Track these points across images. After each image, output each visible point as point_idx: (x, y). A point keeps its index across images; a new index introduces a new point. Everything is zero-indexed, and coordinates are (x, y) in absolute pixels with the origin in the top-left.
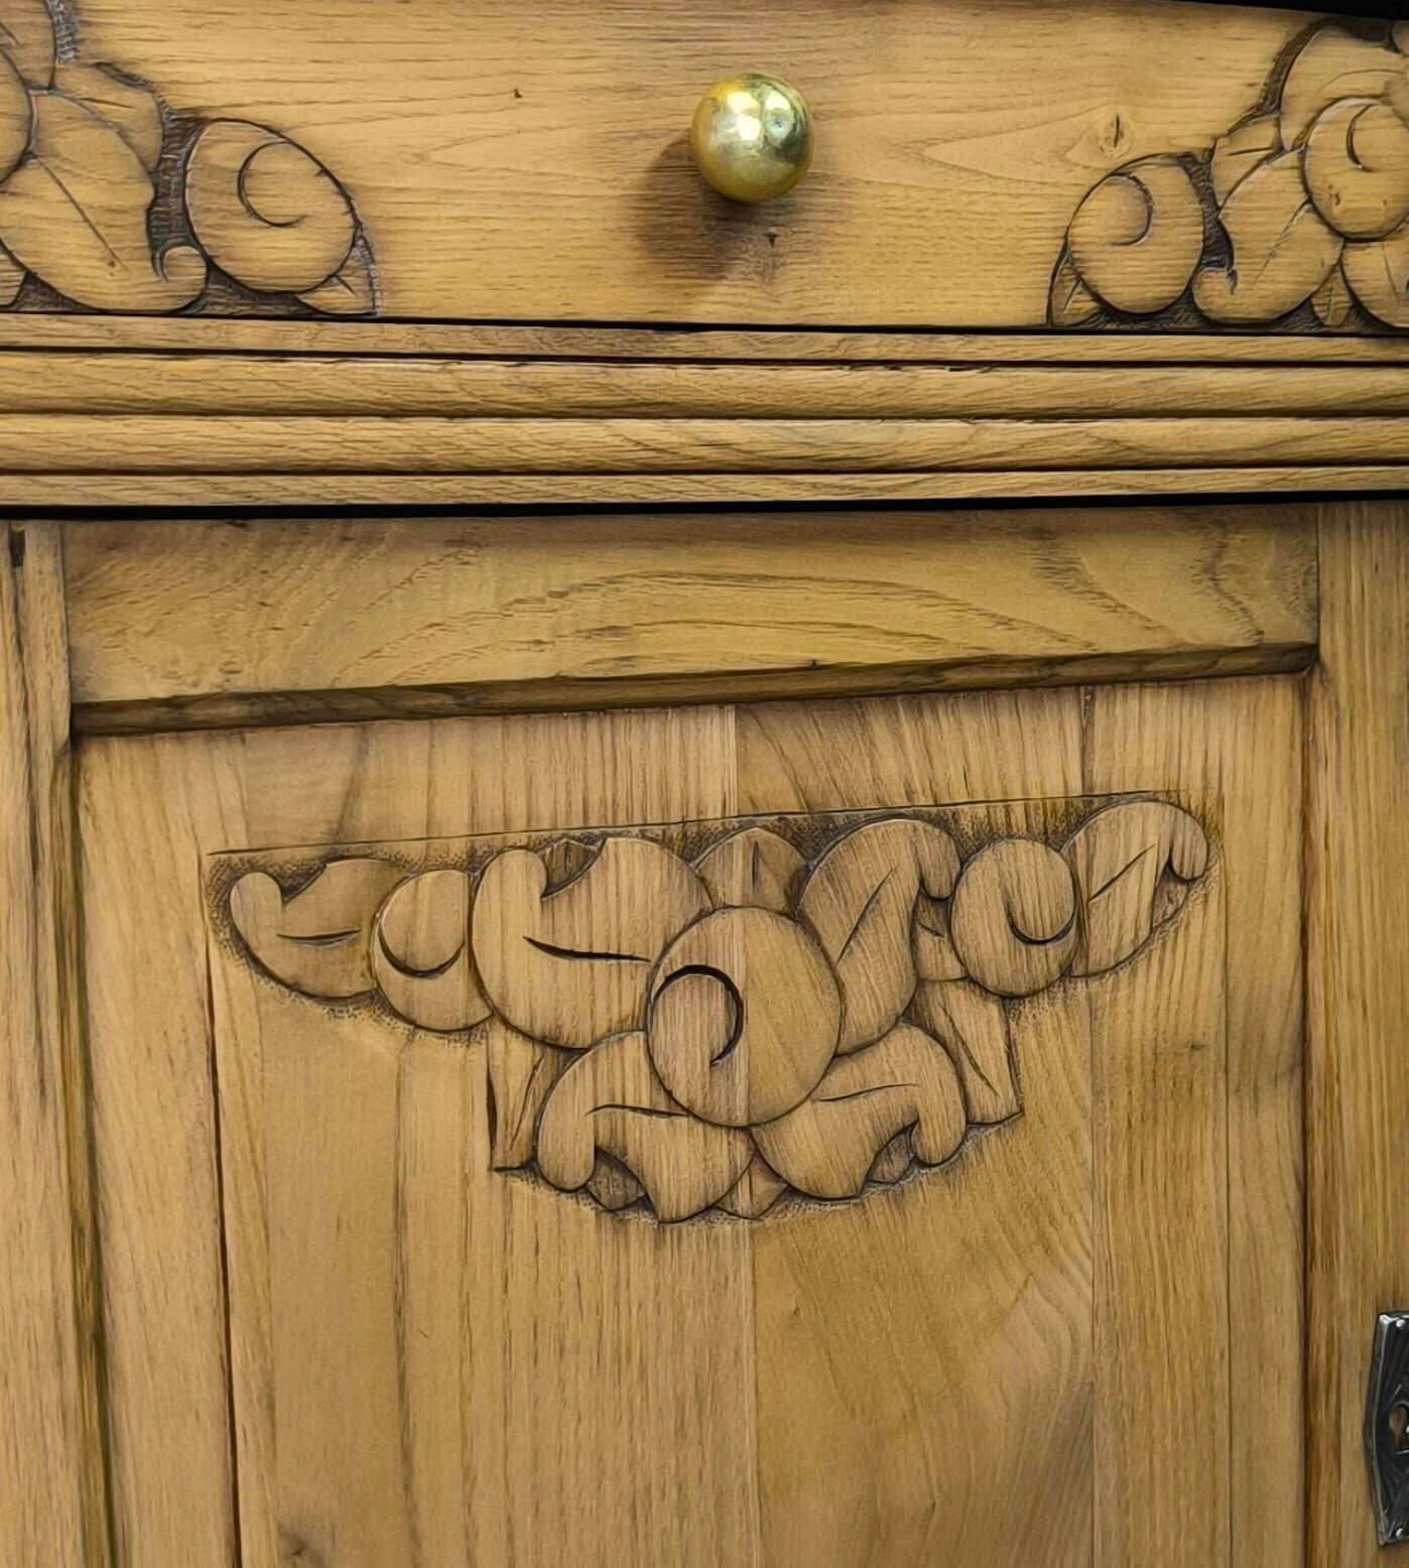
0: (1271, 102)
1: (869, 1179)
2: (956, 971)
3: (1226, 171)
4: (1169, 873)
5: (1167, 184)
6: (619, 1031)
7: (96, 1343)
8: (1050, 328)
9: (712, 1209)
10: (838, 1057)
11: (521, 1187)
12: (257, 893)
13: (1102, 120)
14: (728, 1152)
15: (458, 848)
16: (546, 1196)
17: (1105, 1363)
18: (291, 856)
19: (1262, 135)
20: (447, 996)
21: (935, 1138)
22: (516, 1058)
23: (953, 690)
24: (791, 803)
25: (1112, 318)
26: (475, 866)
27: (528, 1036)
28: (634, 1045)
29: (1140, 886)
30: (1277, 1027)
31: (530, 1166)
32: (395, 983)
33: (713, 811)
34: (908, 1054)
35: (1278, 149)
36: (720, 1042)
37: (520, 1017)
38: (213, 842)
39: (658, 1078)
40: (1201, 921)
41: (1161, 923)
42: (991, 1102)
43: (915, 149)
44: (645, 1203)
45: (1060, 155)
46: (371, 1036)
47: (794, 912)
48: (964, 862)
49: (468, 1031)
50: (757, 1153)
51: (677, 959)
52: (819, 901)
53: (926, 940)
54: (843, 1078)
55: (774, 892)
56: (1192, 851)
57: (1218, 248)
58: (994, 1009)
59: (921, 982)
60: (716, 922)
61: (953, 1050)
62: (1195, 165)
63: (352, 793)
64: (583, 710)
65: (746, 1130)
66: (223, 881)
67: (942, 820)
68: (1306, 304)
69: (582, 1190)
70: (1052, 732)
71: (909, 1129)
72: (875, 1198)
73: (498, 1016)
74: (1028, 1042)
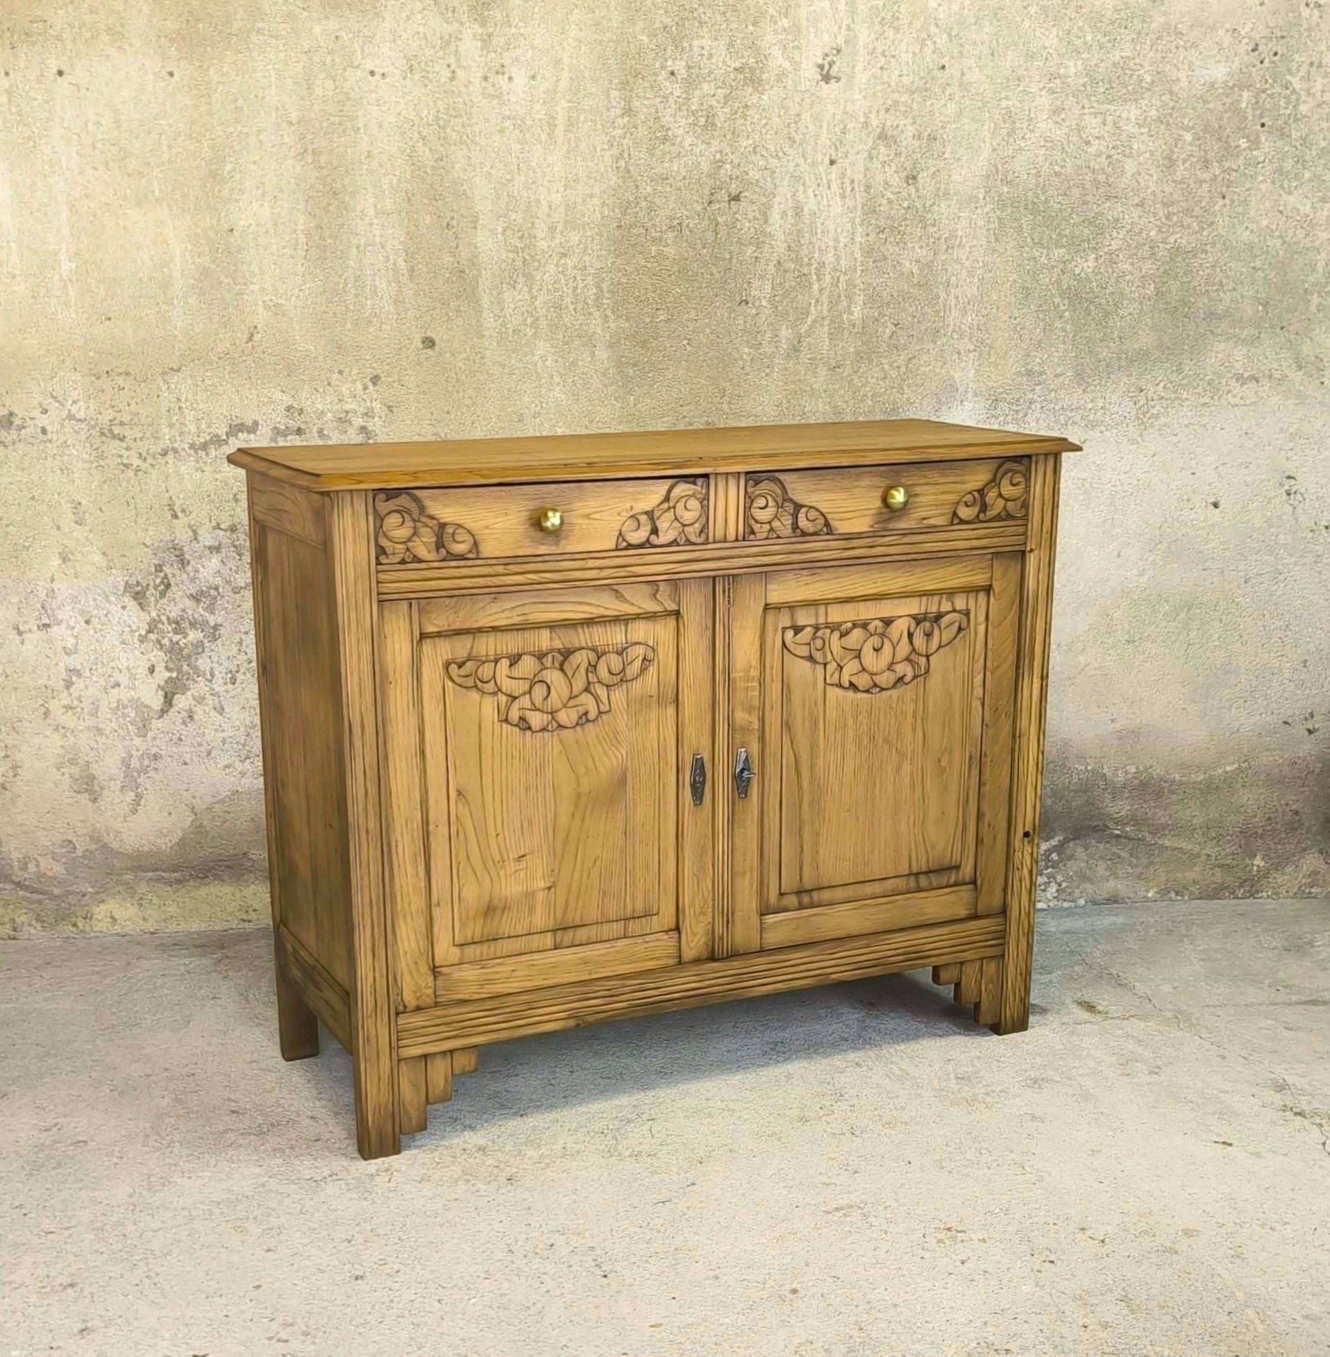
0: (667, 498)
1: (577, 724)
2: (596, 680)
3: (656, 514)
4: (645, 659)
5: (643, 518)
6: (524, 694)
7: (423, 753)
8: (617, 549)
9: (544, 729)
10: (570, 698)
11: (504, 725)
12: (453, 668)
13: (628, 506)
14: (547, 718)
15: (492, 658)
16: (509, 727)
17: (629, 764)
18: (459, 660)
19: (665, 505)
20: (490, 687)
21: (592, 716)
22: (503, 699)
23: (596, 623)
24: (561, 646)
25: (630, 546)
26: (496, 661)
27: (506, 695)
28: (528, 696)
29: (637, 664)
30: (671, 694)
31: (506, 721)
32: (479, 684)
33: (544, 649)
34: (587, 699)
35: (669, 508)
36: (545, 695)
37: (504, 690)
38: (445, 657)
39: (533, 703)
40: (652, 670)
41: (643, 670)
42: (604, 708)
43: (588, 516)
44: (530, 728)
45: (619, 514)
46: (475, 695)
47: (562, 670)
48: (599, 658)
49: (495, 694)
50: (553, 718)
51: (536, 679)
52: (566, 667)
53: (590, 674)
54: (572, 703)
55: (557, 665)
56: (650, 655)
57: (655, 531)
58: (605, 689)
59: (589, 683)
60: (544, 672)
61: (597, 699)
62: (650, 514)
63: (472, 648)
64: (518, 630)
65: (551, 713)
66: (447, 665)
67: (594, 649)
68: (675, 540)
69: (516, 725)
70: (618, 629)
71: (586, 713)
72: (578, 728)
73: (500, 690)
74: (613, 698)
